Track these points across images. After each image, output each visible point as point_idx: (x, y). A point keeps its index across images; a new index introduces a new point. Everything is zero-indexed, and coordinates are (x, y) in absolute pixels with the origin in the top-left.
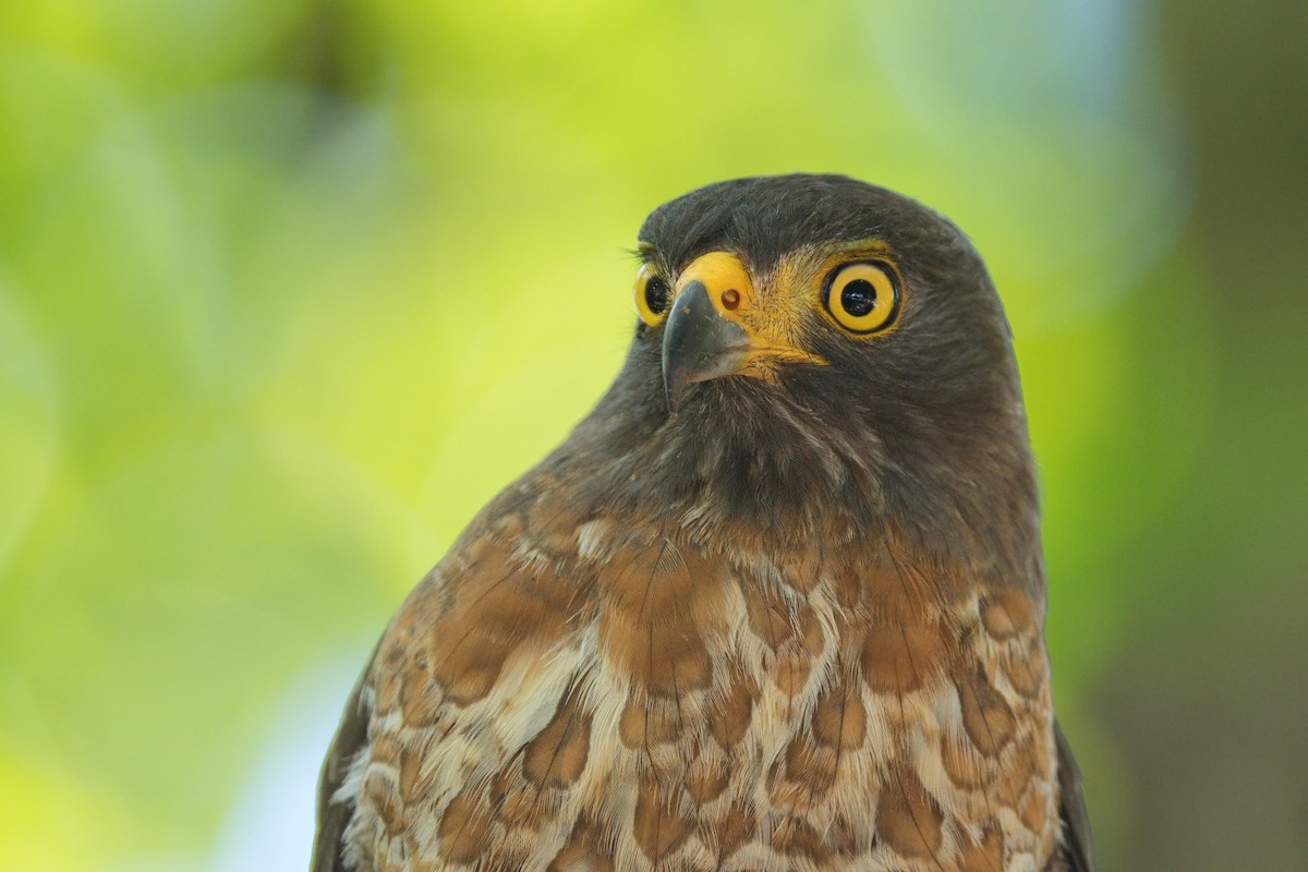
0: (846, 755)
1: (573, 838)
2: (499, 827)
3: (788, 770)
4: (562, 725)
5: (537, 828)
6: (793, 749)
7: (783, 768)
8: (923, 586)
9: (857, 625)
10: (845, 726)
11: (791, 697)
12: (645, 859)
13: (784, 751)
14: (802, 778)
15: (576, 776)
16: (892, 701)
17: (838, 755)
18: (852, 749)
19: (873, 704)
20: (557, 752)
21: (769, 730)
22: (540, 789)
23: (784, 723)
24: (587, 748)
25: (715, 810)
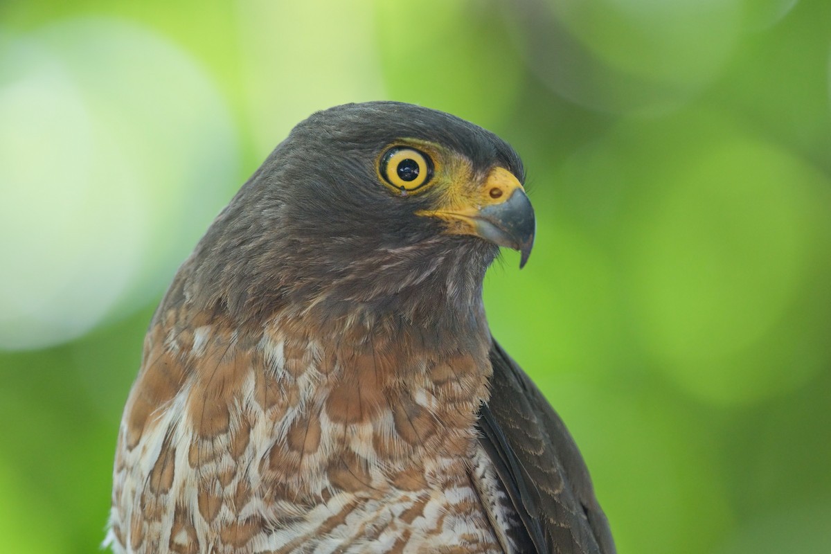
0: (306, 457)
1: (175, 520)
2: (145, 524)
3: (270, 464)
4: (164, 456)
5: (160, 520)
6: (274, 451)
7: (267, 462)
8: (386, 364)
9: (328, 385)
10: (307, 438)
11: (274, 423)
12: (205, 523)
13: (269, 452)
14: (279, 468)
15: (171, 485)
16: (340, 428)
17: (302, 456)
18: (310, 453)
19: (327, 427)
20: (162, 473)
21: (260, 440)
22: (157, 496)
23: (269, 437)
24: (174, 468)
25: (231, 489)
